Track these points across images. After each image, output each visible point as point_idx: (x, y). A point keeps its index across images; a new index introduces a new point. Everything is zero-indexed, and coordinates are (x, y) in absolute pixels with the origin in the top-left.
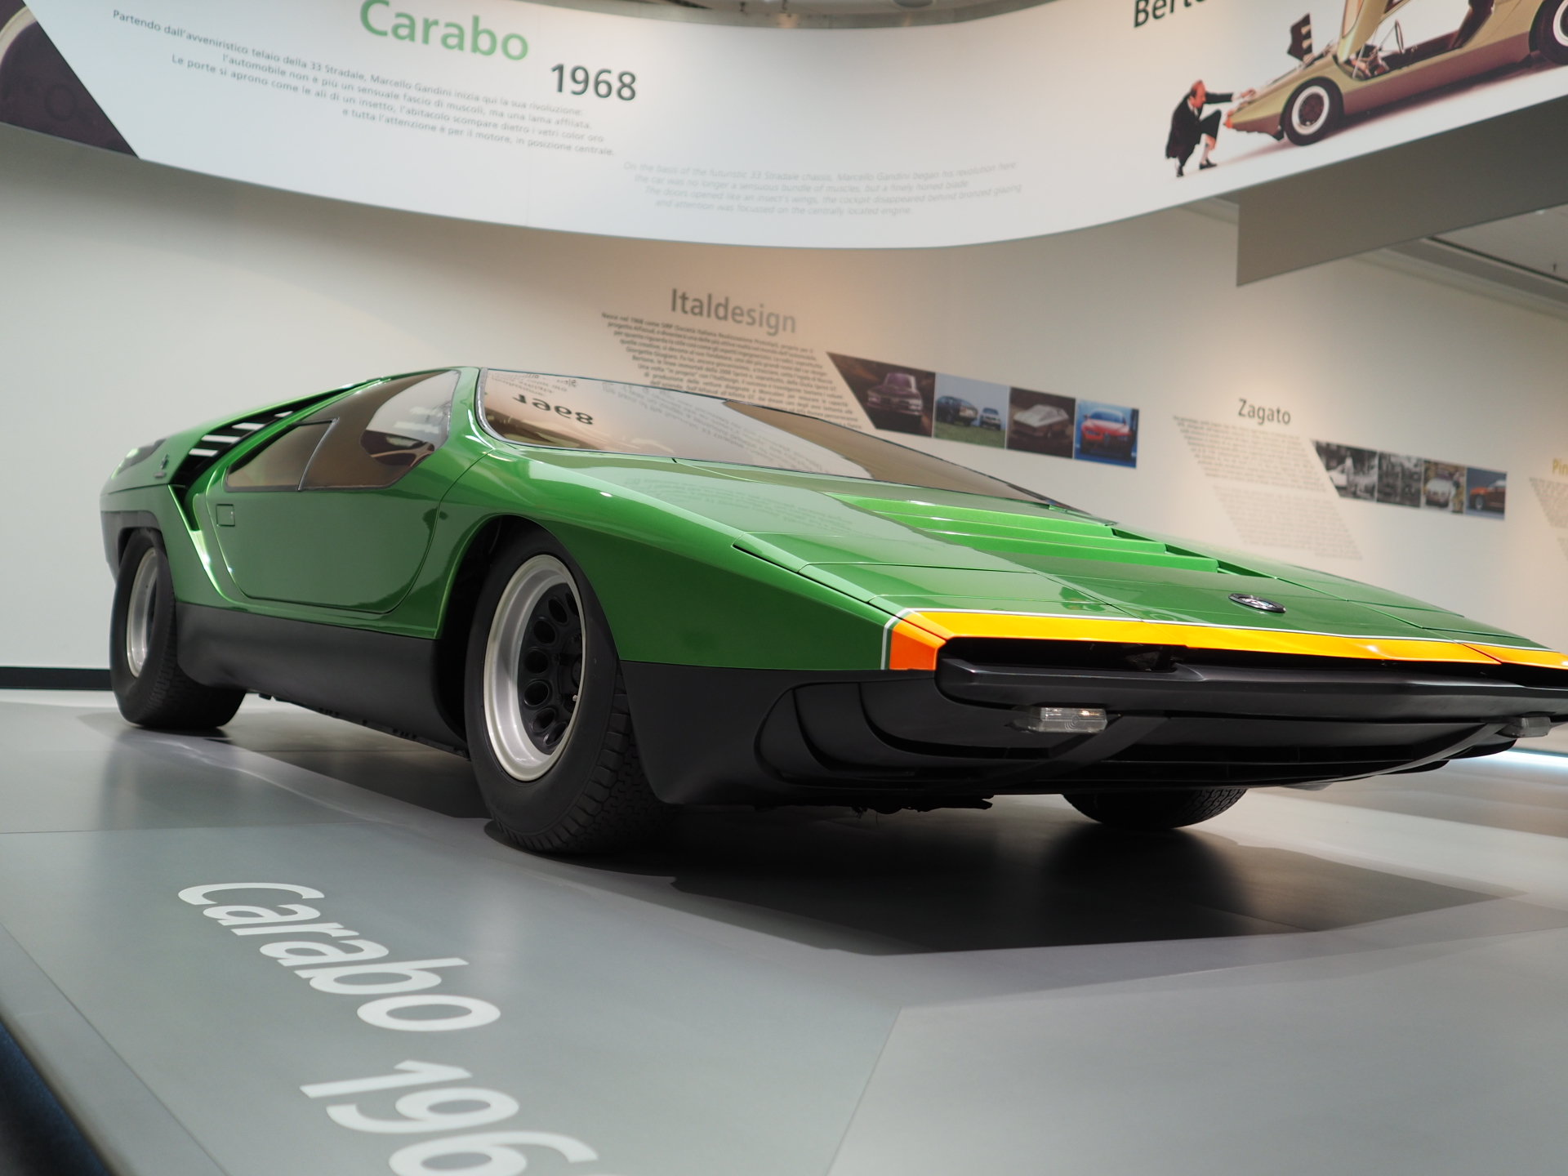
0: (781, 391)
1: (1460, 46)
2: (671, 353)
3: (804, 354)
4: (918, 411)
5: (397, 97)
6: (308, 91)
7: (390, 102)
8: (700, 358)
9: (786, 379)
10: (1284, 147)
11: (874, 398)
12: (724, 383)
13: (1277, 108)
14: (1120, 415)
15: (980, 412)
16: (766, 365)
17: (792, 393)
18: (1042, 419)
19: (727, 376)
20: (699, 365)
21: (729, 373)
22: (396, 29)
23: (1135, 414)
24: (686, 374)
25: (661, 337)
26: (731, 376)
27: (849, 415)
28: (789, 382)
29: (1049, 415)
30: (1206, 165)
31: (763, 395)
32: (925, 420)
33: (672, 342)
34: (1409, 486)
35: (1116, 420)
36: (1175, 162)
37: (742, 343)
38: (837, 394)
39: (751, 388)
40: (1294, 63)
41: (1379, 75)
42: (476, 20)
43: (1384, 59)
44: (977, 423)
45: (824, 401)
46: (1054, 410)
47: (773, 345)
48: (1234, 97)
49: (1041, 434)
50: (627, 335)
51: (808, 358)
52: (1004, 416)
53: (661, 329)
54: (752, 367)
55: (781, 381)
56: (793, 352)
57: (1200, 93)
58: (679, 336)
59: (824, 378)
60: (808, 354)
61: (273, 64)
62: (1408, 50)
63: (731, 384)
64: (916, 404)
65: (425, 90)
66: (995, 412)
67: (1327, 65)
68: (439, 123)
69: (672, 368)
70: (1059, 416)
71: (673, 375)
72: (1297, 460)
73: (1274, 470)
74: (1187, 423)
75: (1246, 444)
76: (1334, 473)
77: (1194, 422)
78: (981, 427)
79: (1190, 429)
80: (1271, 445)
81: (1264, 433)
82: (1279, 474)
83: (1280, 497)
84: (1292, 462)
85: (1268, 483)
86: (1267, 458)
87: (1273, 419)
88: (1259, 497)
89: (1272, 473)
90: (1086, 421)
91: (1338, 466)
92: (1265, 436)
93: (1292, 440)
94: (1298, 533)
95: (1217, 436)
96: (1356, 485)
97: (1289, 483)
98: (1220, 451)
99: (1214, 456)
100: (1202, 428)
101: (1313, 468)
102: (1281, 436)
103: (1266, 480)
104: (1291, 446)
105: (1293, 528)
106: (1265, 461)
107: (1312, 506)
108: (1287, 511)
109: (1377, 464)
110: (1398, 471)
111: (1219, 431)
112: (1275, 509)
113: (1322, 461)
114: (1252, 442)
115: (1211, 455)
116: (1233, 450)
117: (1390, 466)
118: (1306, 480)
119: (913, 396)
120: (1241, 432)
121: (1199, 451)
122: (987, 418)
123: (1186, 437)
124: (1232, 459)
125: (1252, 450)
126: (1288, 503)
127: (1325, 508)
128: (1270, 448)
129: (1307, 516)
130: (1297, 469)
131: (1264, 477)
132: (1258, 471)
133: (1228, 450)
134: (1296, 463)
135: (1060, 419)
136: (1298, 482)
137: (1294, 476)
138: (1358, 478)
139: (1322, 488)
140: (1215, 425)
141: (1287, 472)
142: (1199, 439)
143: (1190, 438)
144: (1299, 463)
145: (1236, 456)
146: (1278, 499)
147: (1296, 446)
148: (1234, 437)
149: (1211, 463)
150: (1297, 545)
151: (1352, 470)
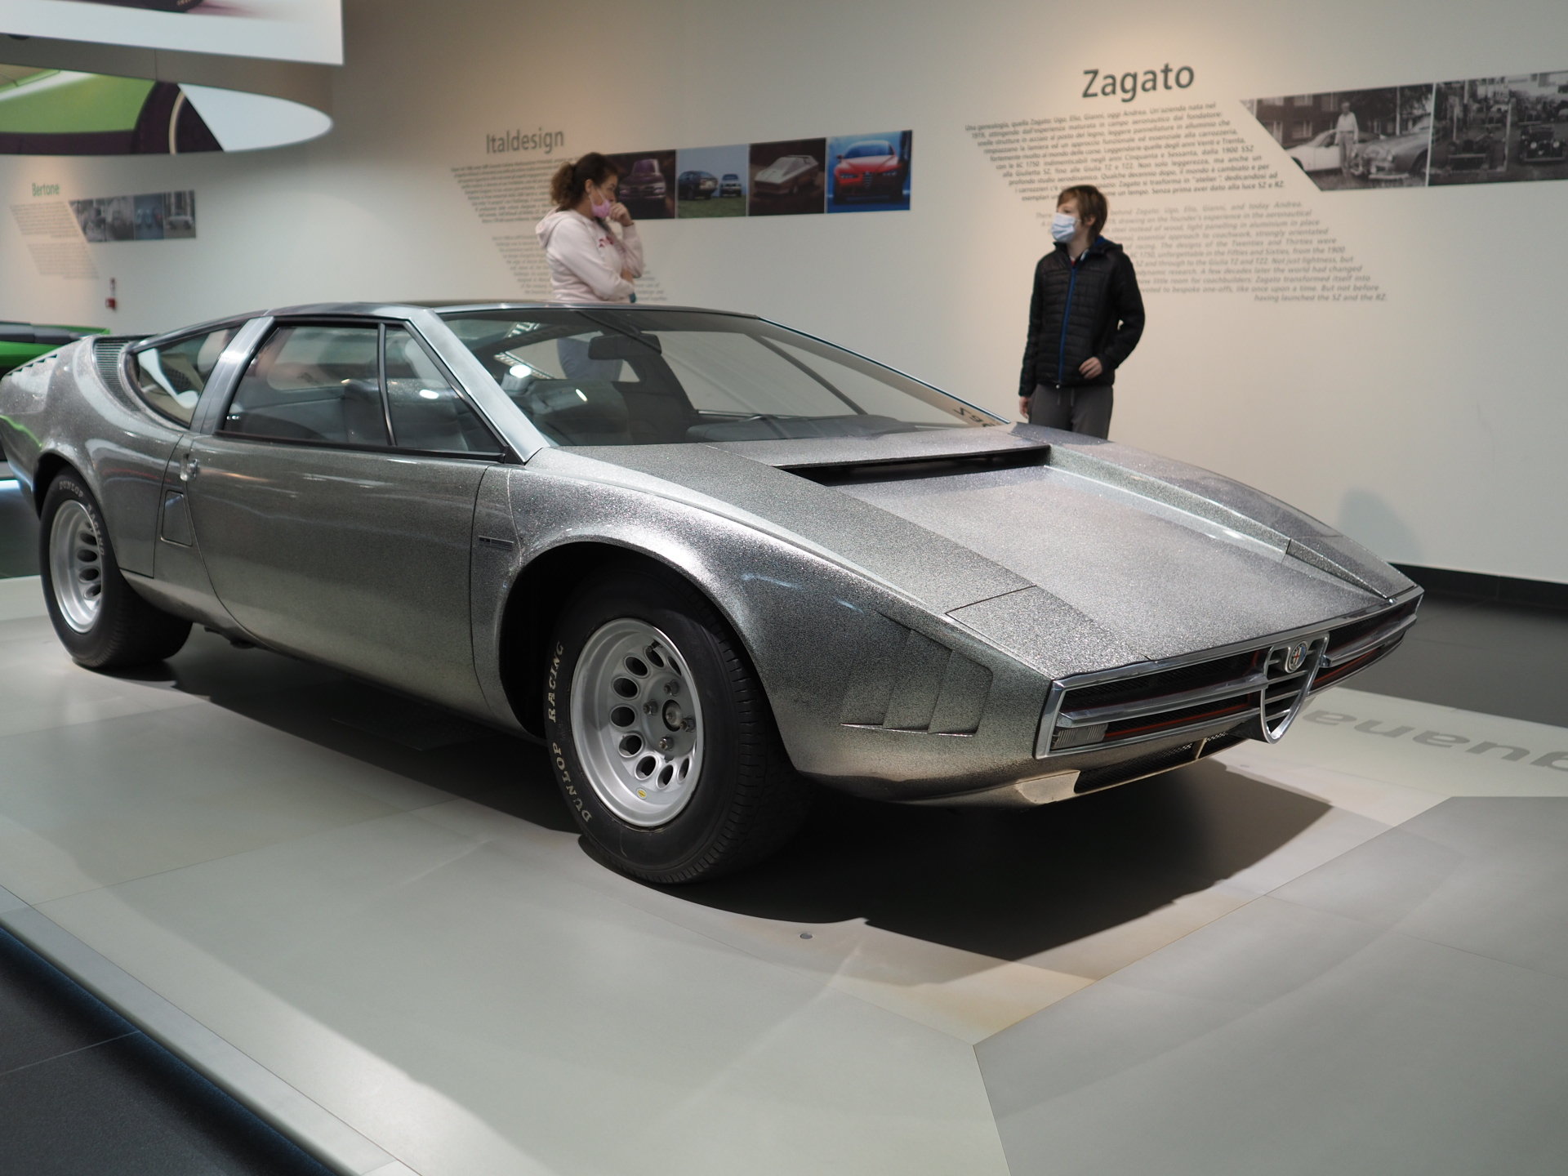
4: (662, 194)
8: (505, 187)
14: (885, 144)
15: (720, 181)
18: (786, 174)
19: (522, 198)
20: (505, 193)
21: (523, 195)
23: (906, 138)
24: (497, 203)
25: (482, 176)
29: (794, 167)
32: (668, 202)
33: (490, 179)
35: (880, 152)
37: (529, 166)
44: (717, 193)
46: (799, 159)
47: (551, 162)
49: (786, 191)
50: (466, 181)
52: (744, 182)
53: (483, 171)
58: (492, 173)
64: (660, 186)
66: (735, 177)
70: (805, 164)
72: (1211, 143)
73: (1158, 170)
74: (987, 132)
75: (1100, 139)
76: (1301, 151)
77: (1001, 126)
78: (721, 196)
79: (994, 139)
80: (1150, 130)
81: (1134, 113)
82: (1168, 174)
83: (1172, 211)
84: (1199, 149)
85: (1145, 192)
86: (1142, 153)
87: (1154, 88)
88: (1126, 217)
89: (1154, 174)
90: (840, 162)
91: (1315, 133)
92: (1138, 117)
93: (1198, 112)
94: (1214, 267)
95: (1042, 139)
96: (1368, 162)
97: (1193, 184)
98: (1049, 159)
99: (1037, 169)
100: (1016, 133)
101: (1249, 149)
102: (1171, 110)
103: (1141, 188)
104: (1196, 121)
105: (1203, 259)
106: (1137, 158)
107: (1247, 216)
108: (1189, 232)
109: (1430, 106)
110: (1504, 108)
111: (1045, 130)
112: (1162, 232)
113: (1271, 133)
114: (1110, 133)
115: (1032, 169)
116: (1074, 153)
117: (1475, 106)
118: (1233, 174)
119: (657, 180)
120: (1089, 122)
121: (1011, 166)
122: (728, 185)
123: (988, 151)
124: (1072, 166)
125: (1111, 146)
126: (1190, 218)
127: (1280, 215)
128: (1148, 134)
129: (1236, 235)
130: (1211, 158)
131: (1137, 184)
132: (1124, 176)
133: (1064, 154)
134: (1208, 148)
135: (807, 167)
136: (1212, 180)
137: (1204, 171)
138: (1371, 149)
139: (1273, 181)
140: (1039, 123)
141: (1188, 167)
142: (1010, 150)
143: (994, 151)
144: (1215, 147)
145: (1079, 162)
146: (1168, 216)
147: (1208, 120)
148: (1074, 132)
149: (1032, 182)
150: (1211, 285)
151: (1356, 136)
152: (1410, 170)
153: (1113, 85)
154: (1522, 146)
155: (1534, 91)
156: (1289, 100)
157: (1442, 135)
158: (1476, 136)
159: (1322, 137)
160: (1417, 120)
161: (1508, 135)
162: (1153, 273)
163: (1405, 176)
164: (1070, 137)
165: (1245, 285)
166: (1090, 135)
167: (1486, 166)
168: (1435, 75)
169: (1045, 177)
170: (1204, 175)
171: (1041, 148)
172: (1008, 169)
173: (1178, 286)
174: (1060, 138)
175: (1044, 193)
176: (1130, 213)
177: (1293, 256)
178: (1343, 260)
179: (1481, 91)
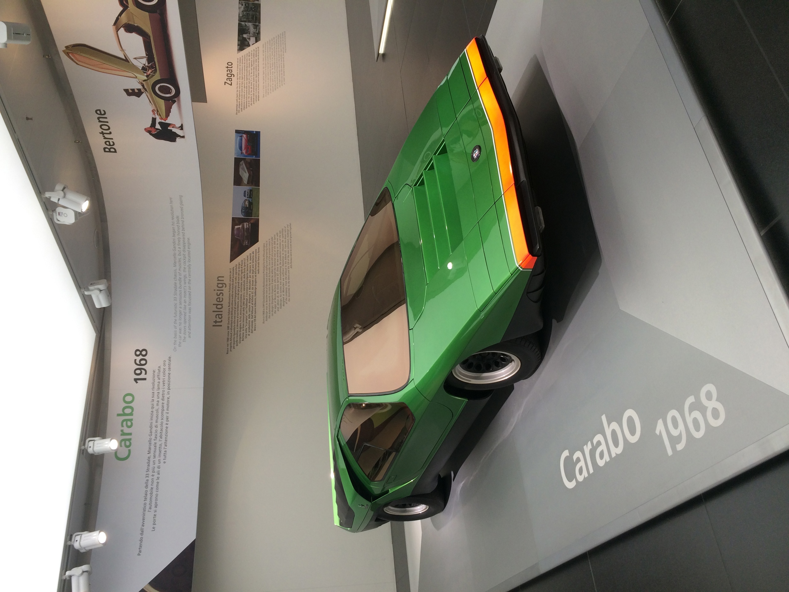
0: (249, 281)
1: (150, 37)
2: (239, 326)
3: (232, 272)
4: (249, 224)
5: (155, 443)
6: (158, 478)
7: (158, 446)
8: (239, 314)
9: (243, 279)
10: (179, 100)
11: (246, 243)
12: (248, 304)
13: (162, 102)
14: (239, 138)
15: (246, 198)
16: (239, 287)
17: (249, 277)
18: (245, 172)
19: (245, 303)
20: (242, 314)
21: (244, 302)
22: (127, 447)
23: (237, 132)
24: (247, 319)
25: (233, 330)
26: (245, 301)
27: (255, 253)
28: (244, 278)
29: (243, 169)
30: (181, 128)
31: (251, 288)
32: (252, 221)
33: (235, 326)
34: (251, 8)
35: (241, 140)
36: (178, 139)
37: (231, 297)
38: (246, 258)
39: (249, 293)
40: (144, 96)
41: (155, 65)
42: (119, 415)
43: (148, 64)
44: (250, 200)
45: (250, 263)
46: (241, 167)
47: (230, 285)
48: (154, 117)
49: (252, 172)
50: (234, 344)
51: (233, 270)
52: (247, 188)
53: (230, 330)
54: (240, 293)
55: (244, 280)
56: (232, 277)
57: (150, 129)
58: (232, 322)
59: (241, 263)
60: (232, 270)
61: (149, 493)
62: (147, 55)
63: (248, 301)
64: (246, 225)
65: (151, 432)
66: (245, 192)
67: (147, 84)
68: (165, 426)
69: (245, 325)
70: (243, 165)
71: (248, 324)
72: (247, 59)
73: (253, 70)
74: (238, 109)
75: (243, 82)
76: (251, 43)
77: (237, 105)
78: (252, 198)
79: (241, 107)
80: (242, 71)
81: (238, 74)
82: (254, 68)
83: (264, 68)
84: (248, 62)
85: (258, 73)
86: (248, 73)
87: (231, 70)
88: (265, 77)
89: (254, 71)
90: (243, 153)
91: (247, 41)
92: (239, 74)
93: (239, 62)
94: (278, 60)
95: (242, 95)
96: (254, 33)
97: (257, 63)
98: (248, 94)
99: (250, 97)
100: (239, 102)
101: (249, 53)
102: (238, 67)
103: (257, 74)
104: (241, 62)
105: (276, 62)
106: (249, 74)
107: (266, 53)
108: (269, 65)
109: (244, 23)
110: (245, 13)
111: (240, 95)
112: (269, 70)
113: (246, 48)
114: (242, 80)
115: (250, 98)
116: (247, 88)
117: (244, 17)
118: (255, 56)
119: (243, 226)
120: (239, 84)
121: (249, 103)
122: (248, 195)
123: (244, 109)
124: (250, 89)
125: (246, 79)
126: (266, 64)
127: (266, 48)
128: (243, 71)
129: (270, 56)
130: (251, 60)
131: (256, 75)
132: (254, 77)
133: (247, 90)
134: (248, 60)
135: (244, 164)
136: (256, 60)
137: (254, 61)
138: (251, 32)
139: (257, 49)
140: (237, 96)
141: (253, 64)
142: (244, 103)
143: (244, 107)
144: (248, 59)
145: (249, 87)
146: (265, 69)
147: (241, 60)
148: (241, 88)
149: (254, 98)
150: (282, 60)
151: (248, 34)
152: (257, 27)
153: (230, 79)
154: (253, 11)
155: (242, 9)
156: (238, 45)
157: (249, 22)
158: (250, 17)
159: (248, 40)
160: (246, 25)
161: (251, 13)
162: (280, 72)
163: (258, 27)
164: (242, 89)
165: (282, 55)
166: (242, 84)
167: (257, 16)
168: (237, 22)
169: (253, 95)
170: (255, 61)
171: (244, 96)
172: (250, 104)
173: (283, 67)
174: (242, 91)
175: (257, 96)
176: (264, 76)
177: (275, 46)
178: (276, 37)
179: (241, 15)
